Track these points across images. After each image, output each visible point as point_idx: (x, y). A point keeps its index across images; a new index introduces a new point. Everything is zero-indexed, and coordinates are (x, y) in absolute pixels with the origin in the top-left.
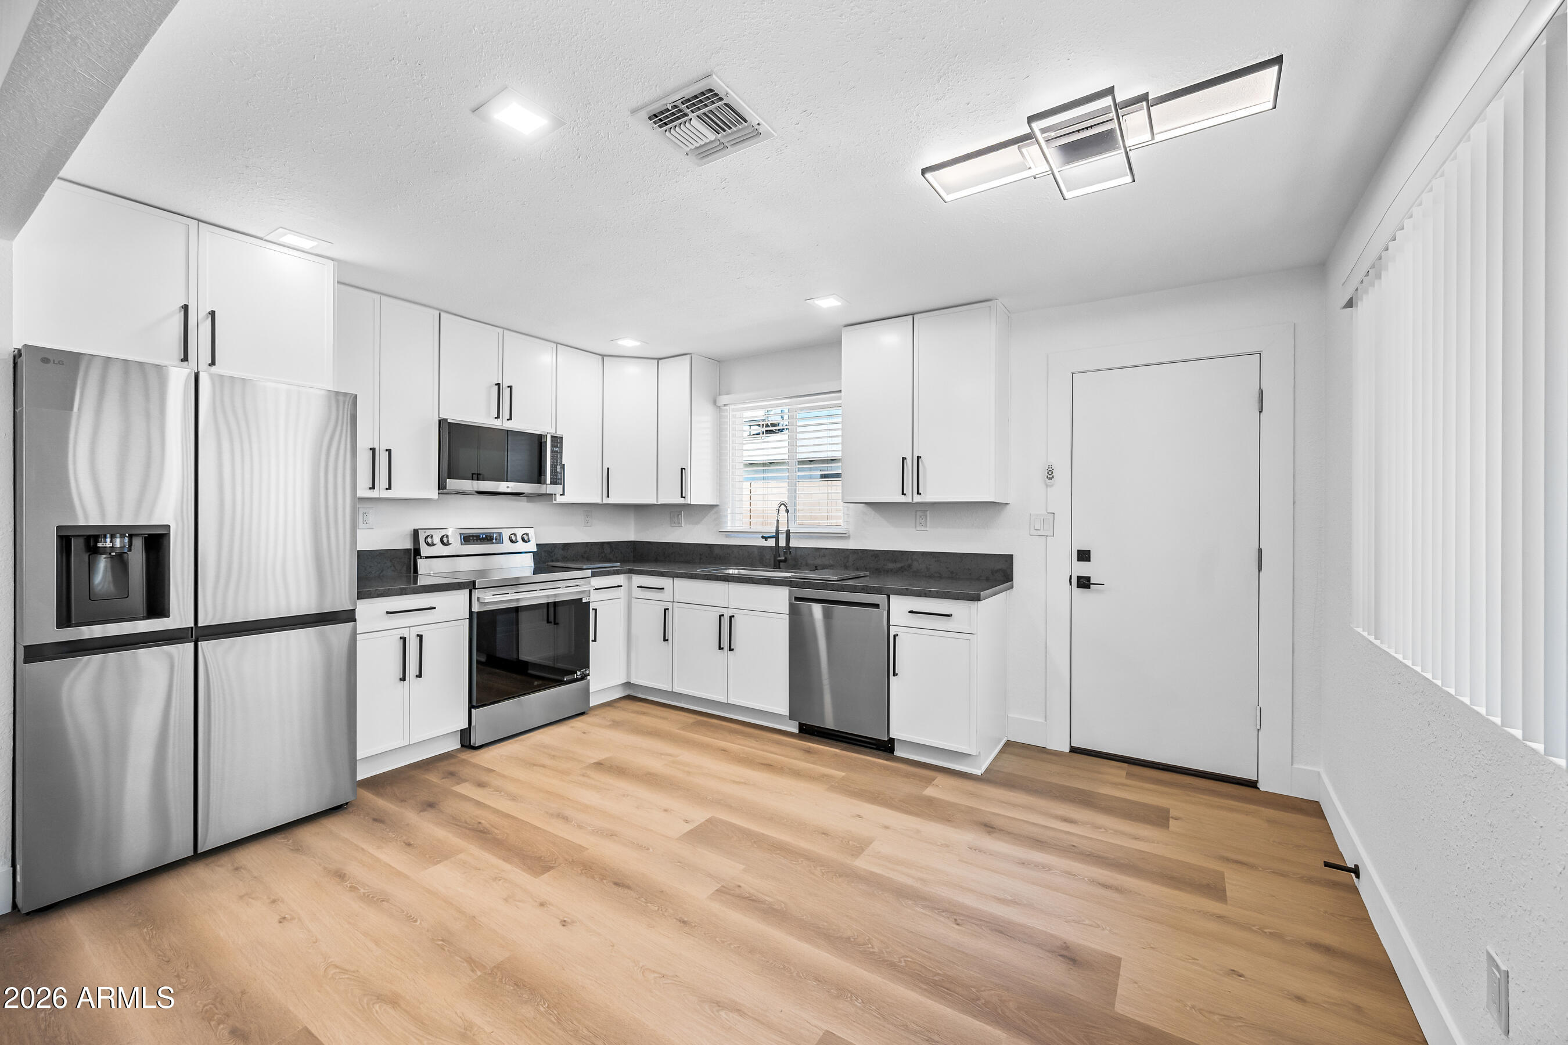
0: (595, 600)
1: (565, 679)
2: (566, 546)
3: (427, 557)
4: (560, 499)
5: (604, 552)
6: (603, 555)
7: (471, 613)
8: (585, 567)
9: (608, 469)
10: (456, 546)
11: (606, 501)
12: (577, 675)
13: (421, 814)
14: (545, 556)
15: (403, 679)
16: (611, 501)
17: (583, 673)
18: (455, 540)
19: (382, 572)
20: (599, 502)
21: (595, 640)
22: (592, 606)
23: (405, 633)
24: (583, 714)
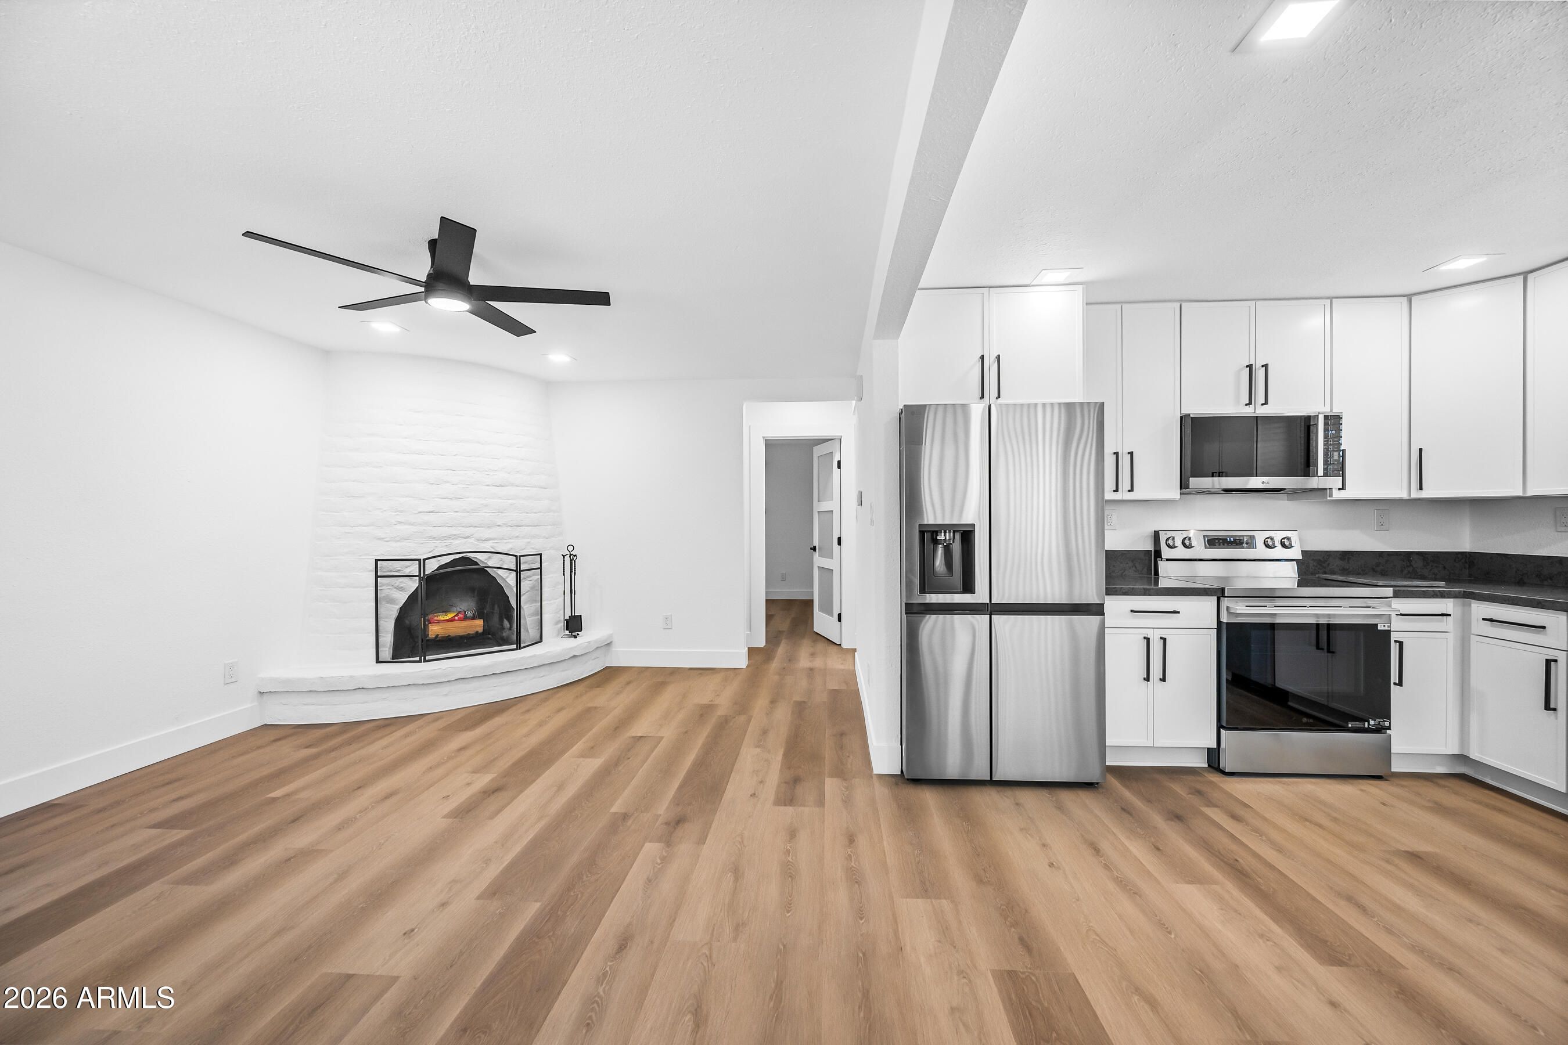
0: (1399, 630)
1: (1350, 725)
2: (1346, 555)
3: (1167, 560)
4: (1337, 495)
5: (1411, 565)
6: (1411, 569)
7: (1219, 622)
8: (1380, 583)
9: (1421, 450)
10: (1200, 550)
11: (1415, 494)
12: (1369, 724)
13: (1169, 822)
14: (1314, 566)
15: (1147, 679)
16: (1425, 494)
17: (1379, 724)
18: (1198, 543)
19: (1124, 571)
20: (1404, 495)
21: (1400, 683)
22: (1394, 636)
23: (1149, 633)
24: (1379, 778)
